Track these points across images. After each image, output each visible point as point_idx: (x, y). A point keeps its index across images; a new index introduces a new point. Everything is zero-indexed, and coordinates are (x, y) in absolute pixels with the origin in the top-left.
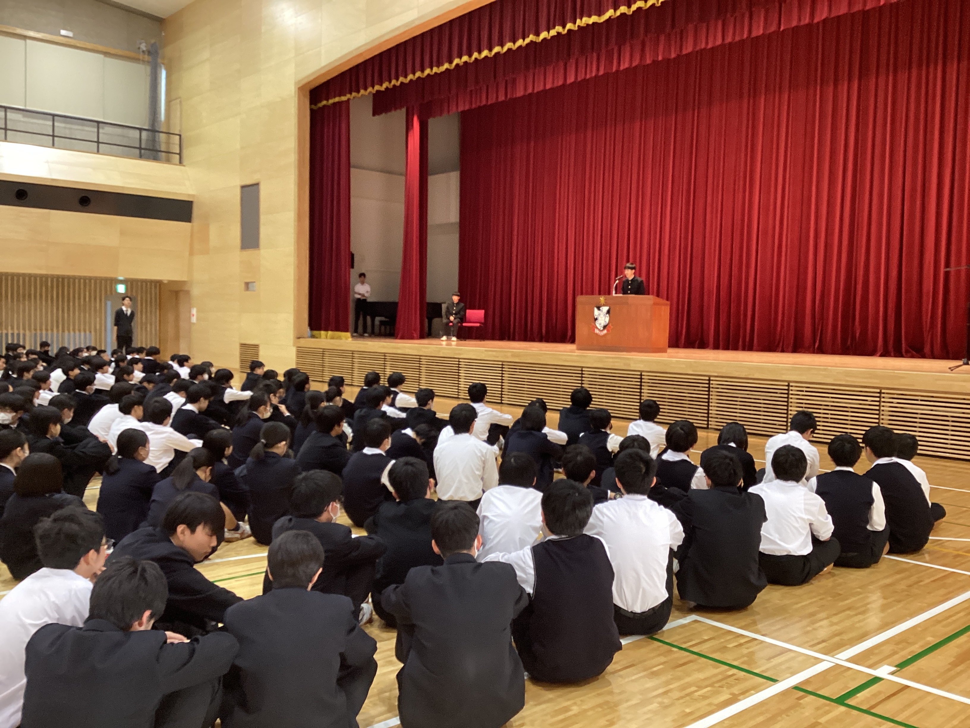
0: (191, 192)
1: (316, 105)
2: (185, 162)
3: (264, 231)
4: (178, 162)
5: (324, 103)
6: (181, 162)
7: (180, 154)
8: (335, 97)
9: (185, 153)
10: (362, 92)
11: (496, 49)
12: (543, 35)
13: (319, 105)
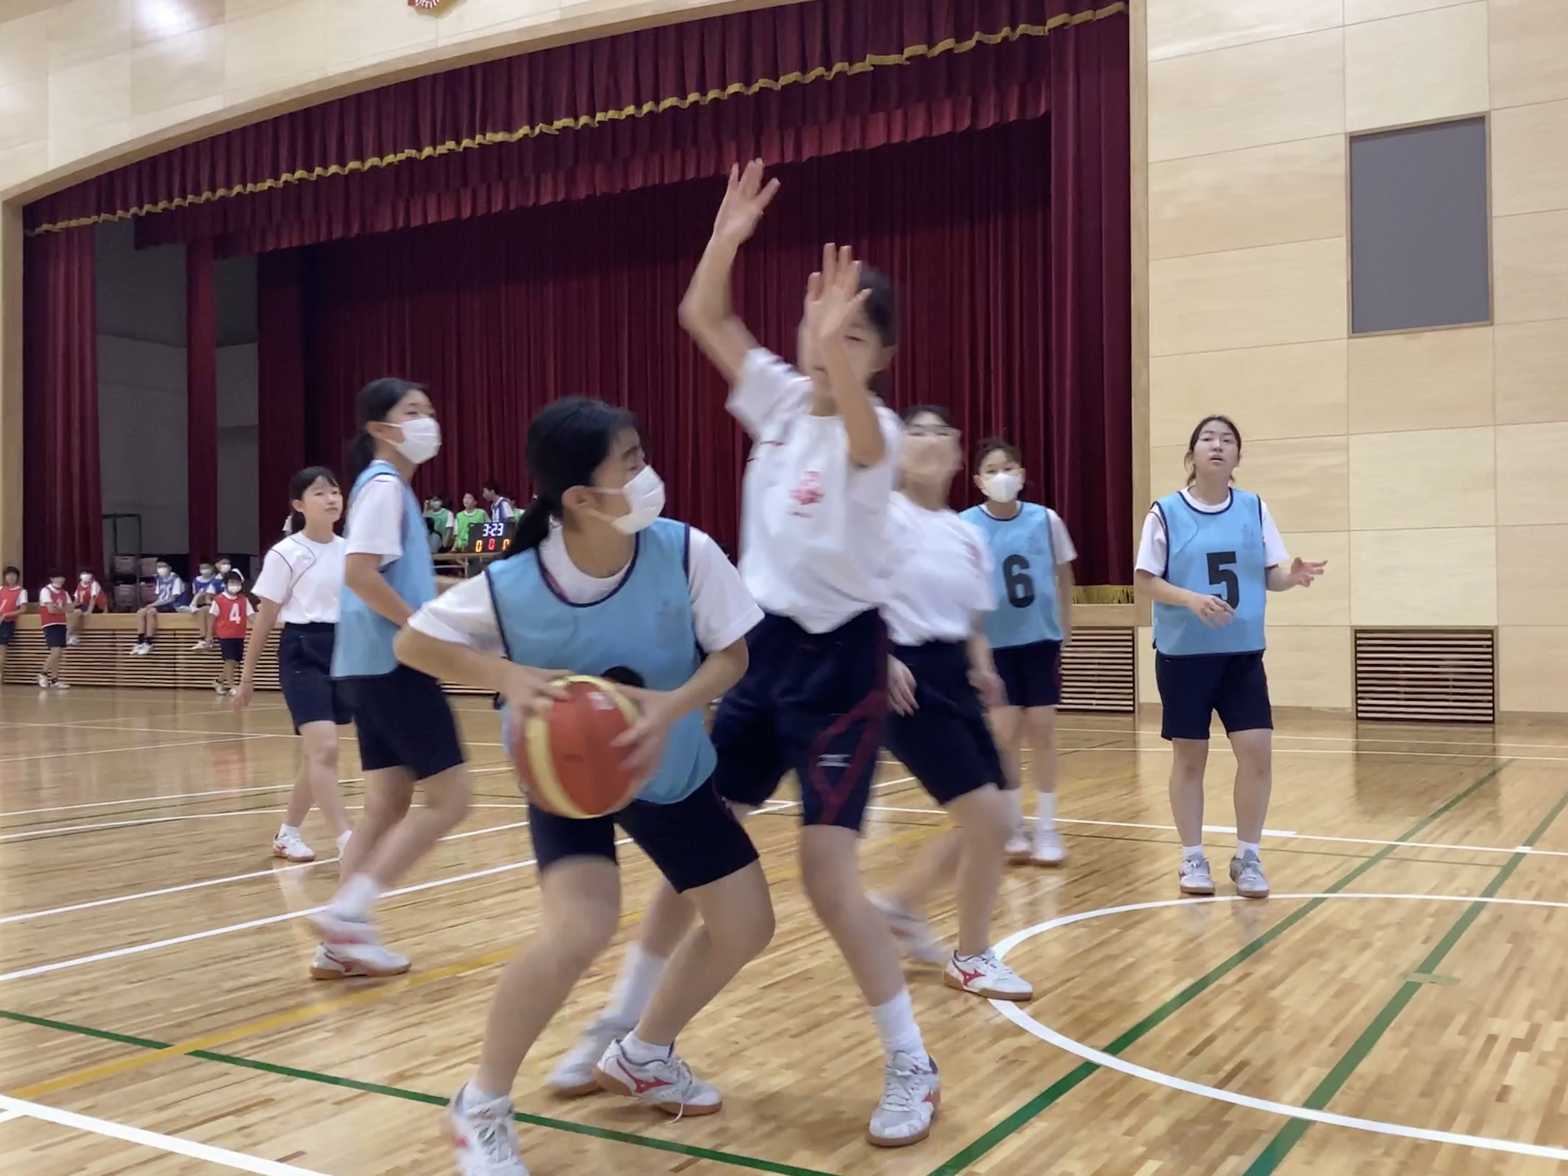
1: (33, 229)
5: (48, 226)
8: (68, 219)
10: (120, 213)
11: (353, 165)
12: (428, 151)
13: (38, 230)
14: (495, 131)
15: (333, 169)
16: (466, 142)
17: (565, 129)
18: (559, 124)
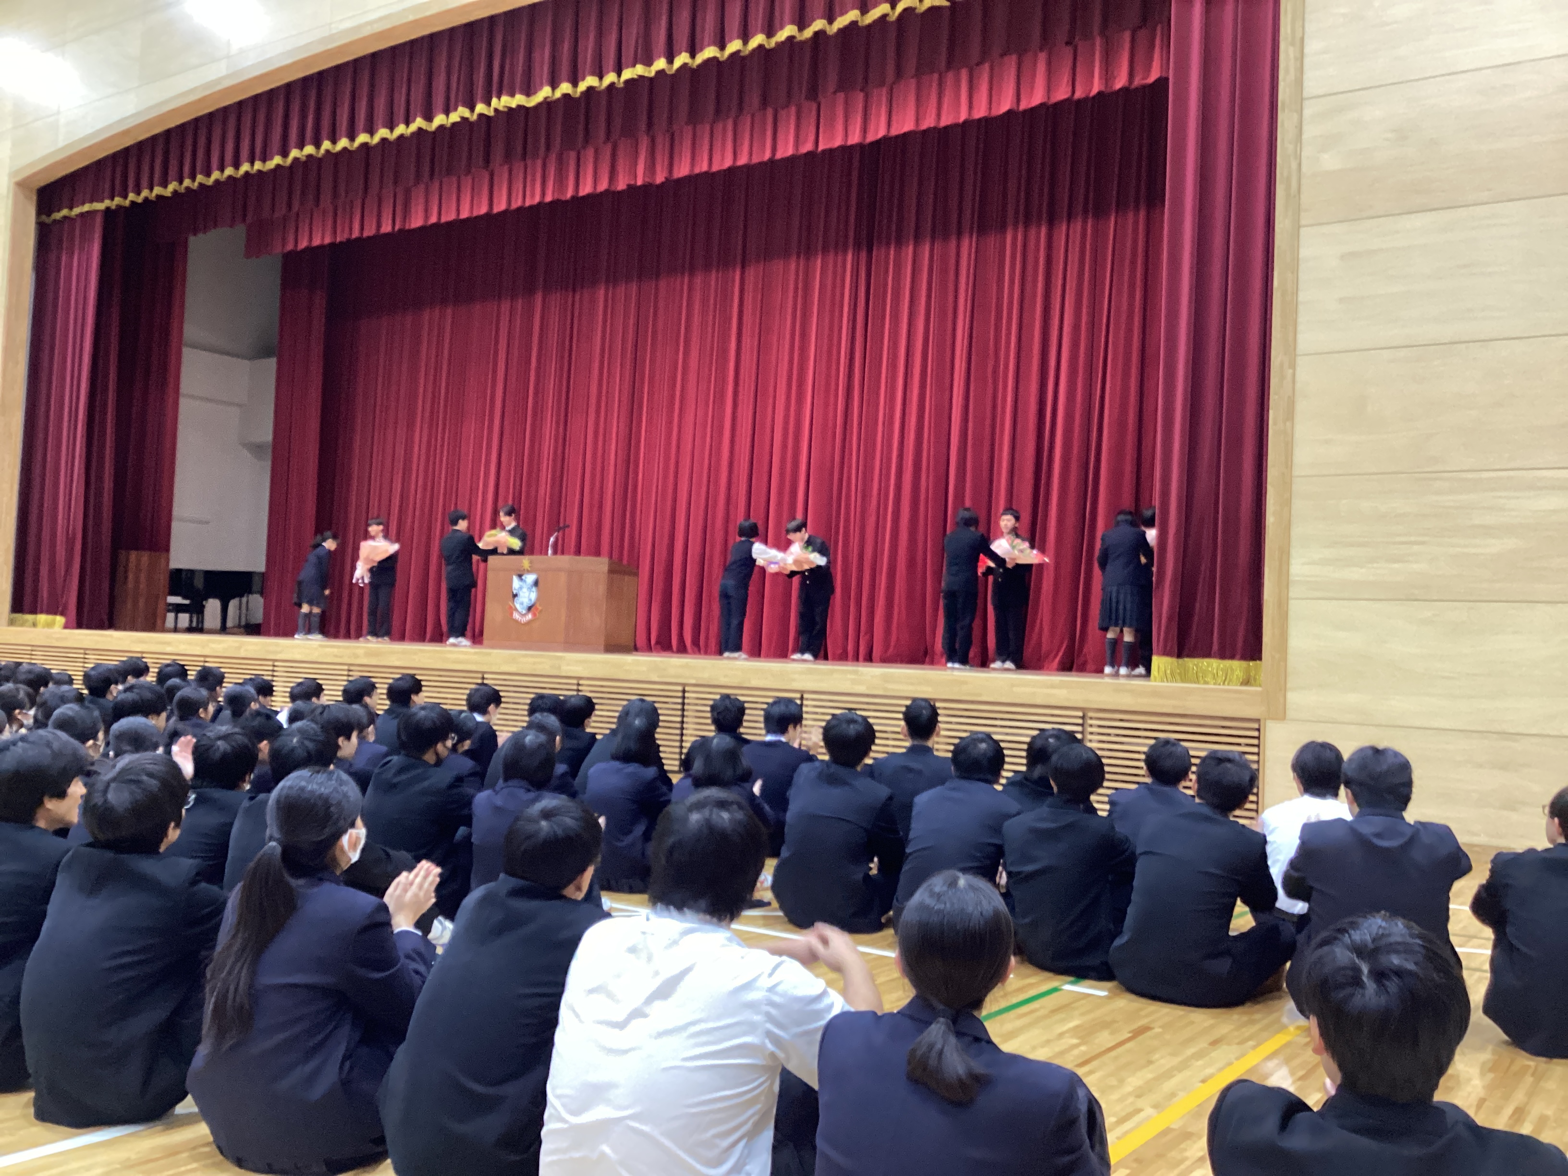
1: (49, 215)
5: (65, 212)
8: (83, 204)
12: (439, 120)
14: (512, 95)
15: (343, 143)
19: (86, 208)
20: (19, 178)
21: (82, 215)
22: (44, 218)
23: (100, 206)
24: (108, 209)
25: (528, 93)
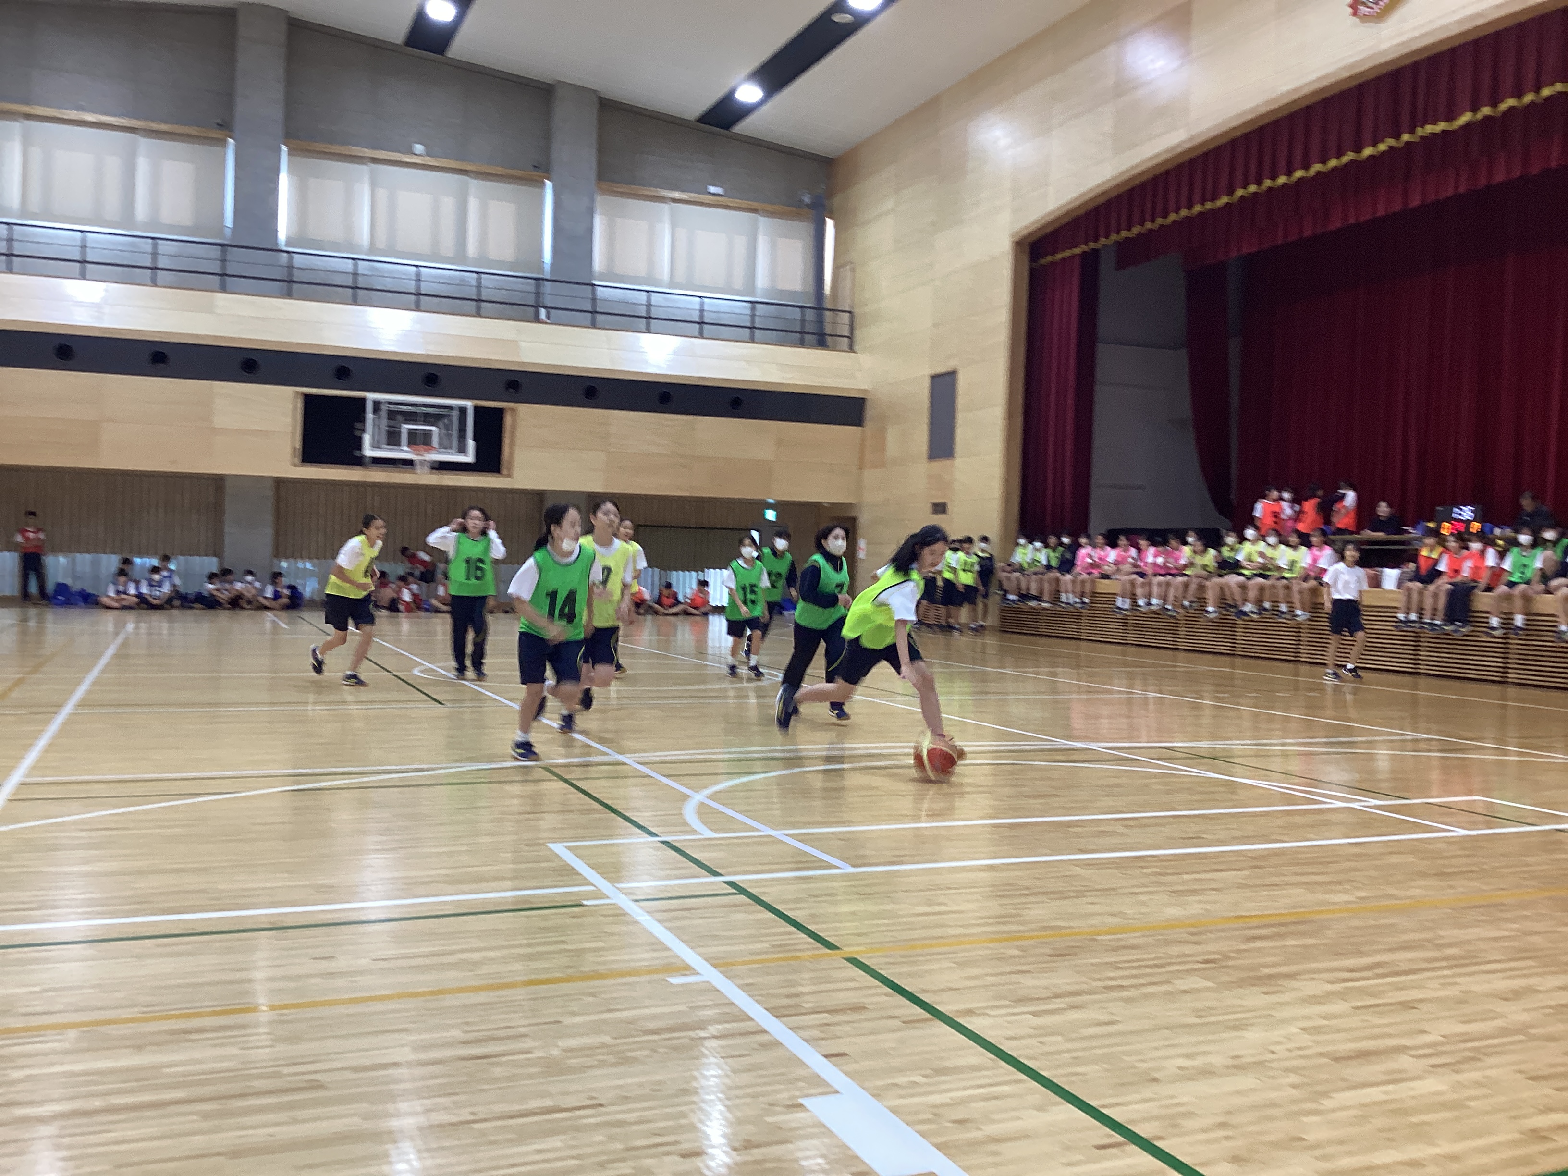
0: (866, 387)
1: (1037, 262)
2: (856, 348)
3: (962, 434)
4: (846, 348)
5: (1049, 258)
6: (851, 349)
7: (850, 338)
8: (1063, 250)
9: (858, 334)
10: (1103, 241)
11: (1299, 174)
12: (1368, 151)
13: (1043, 261)
14: (1434, 123)
15: (1282, 180)
16: (1406, 137)
17: (1512, 108)
18: (1504, 106)
19: (1067, 253)
20: (1017, 238)
21: (1063, 259)
22: (1034, 264)
23: (1077, 251)
24: (1084, 253)
25: (1450, 119)
